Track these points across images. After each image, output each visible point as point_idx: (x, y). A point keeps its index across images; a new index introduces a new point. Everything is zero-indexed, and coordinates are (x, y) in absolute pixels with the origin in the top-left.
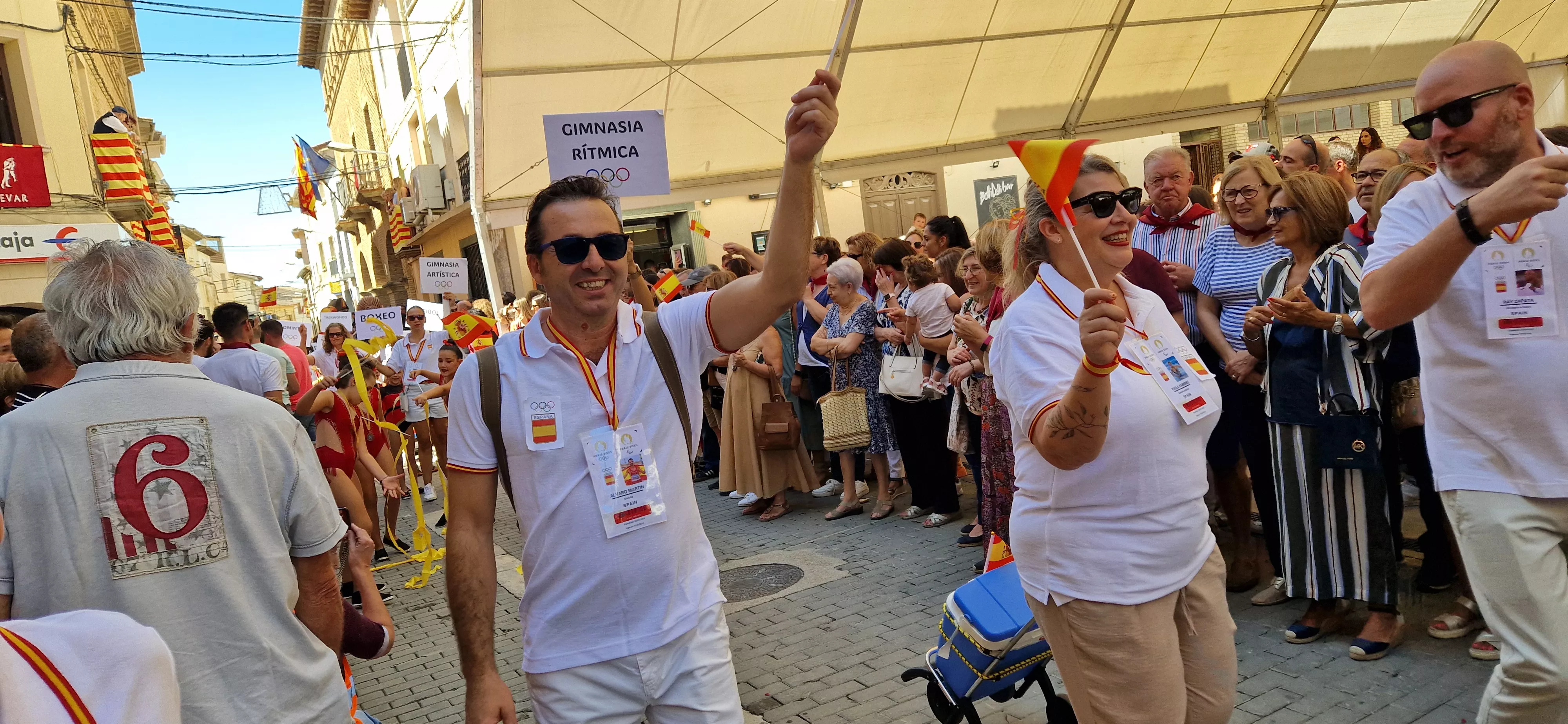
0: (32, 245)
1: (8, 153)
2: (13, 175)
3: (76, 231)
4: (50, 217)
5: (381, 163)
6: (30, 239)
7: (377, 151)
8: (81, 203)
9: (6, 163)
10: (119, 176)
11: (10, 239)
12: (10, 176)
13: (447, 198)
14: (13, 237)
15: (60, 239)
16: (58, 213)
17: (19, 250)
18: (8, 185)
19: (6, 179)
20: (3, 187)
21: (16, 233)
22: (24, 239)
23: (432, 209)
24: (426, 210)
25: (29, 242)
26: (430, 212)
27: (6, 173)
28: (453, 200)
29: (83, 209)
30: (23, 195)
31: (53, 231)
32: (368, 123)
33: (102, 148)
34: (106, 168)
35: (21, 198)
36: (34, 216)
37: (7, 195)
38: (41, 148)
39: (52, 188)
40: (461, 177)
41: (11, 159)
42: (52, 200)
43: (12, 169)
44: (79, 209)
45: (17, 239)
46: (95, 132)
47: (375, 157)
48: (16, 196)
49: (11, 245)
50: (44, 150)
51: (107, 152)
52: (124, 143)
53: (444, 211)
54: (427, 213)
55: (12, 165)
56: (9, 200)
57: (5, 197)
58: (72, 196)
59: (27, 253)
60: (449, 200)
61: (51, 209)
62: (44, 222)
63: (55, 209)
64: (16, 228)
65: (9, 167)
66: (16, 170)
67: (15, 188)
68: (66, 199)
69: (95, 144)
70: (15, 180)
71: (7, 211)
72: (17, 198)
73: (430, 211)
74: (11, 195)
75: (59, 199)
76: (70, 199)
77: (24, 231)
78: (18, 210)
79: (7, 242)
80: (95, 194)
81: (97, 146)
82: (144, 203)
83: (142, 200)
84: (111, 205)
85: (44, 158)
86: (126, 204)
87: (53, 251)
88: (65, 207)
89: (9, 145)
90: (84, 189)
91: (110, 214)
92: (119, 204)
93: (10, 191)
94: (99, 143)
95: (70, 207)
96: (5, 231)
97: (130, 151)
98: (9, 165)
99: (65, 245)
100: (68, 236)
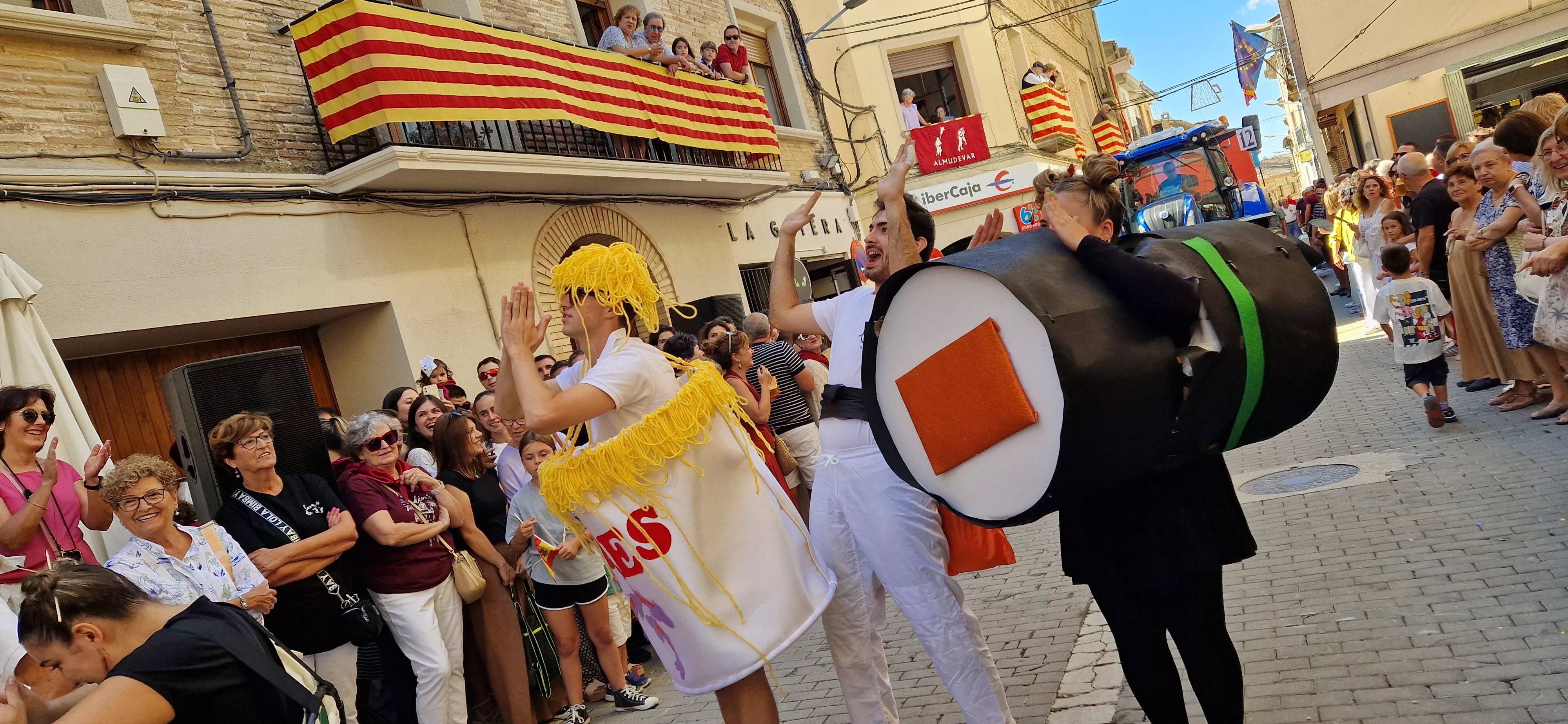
0: (979, 190)
1: (960, 125)
2: (965, 140)
3: (1006, 173)
4: (990, 166)
6: (978, 186)
8: (1011, 150)
9: (959, 133)
10: (1041, 120)
11: (965, 189)
12: (963, 141)
14: (967, 187)
15: (998, 182)
16: (996, 161)
17: (972, 195)
18: (962, 148)
19: (961, 144)
20: (960, 151)
21: (968, 184)
22: (974, 186)
25: (977, 188)
27: (960, 139)
29: (1013, 155)
30: (971, 154)
31: (992, 177)
33: (1029, 100)
34: (1032, 116)
35: (971, 156)
36: (980, 168)
37: (962, 156)
38: (980, 115)
39: (990, 143)
41: (963, 128)
42: (991, 152)
43: (964, 136)
44: (1009, 155)
45: (969, 187)
46: (1023, 88)
48: (968, 155)
49: (966, 193)
50: (982, 116)
51: (1032, 102)
55: (963, 133)
56: (964, 159)
57: (961, 158)
58: (1004, 146)
59: (977, 196)
61: (991, 160)
62: (987, 171)
63: (993, 159)
64: (968, 180)
65: (961, 135)
66: (966, 136)
67: (967, 149)
68: (1001, 150)
69: (1024, 98)
70: (966, 143)
71: (963, 168)
72: (968, 157)
74: (964, 156)
75: (996, 151)
76: (1003, 149)
77: (973, 181)
78: (969, 166)
79: (964, 191)
80: (1021, 141)
81: (1026, 99)
82: (1062, 137)
83: (1060, 135)
84: (1038, 144)
85: (983, 122)
86: (1048, 142)
87: (994, 192)
88: (999, 156)
89: (961, 118)
90: (1013, 138)
91: (1038, 152)
92: (1045, 142)
93: (963, 153)
94: (1026, 96)
95: (1003, 155)
96: (961, 184)
97: (1049, 97)
98: (961, 133)
99: (1002, 186)
100: (1003, 178)
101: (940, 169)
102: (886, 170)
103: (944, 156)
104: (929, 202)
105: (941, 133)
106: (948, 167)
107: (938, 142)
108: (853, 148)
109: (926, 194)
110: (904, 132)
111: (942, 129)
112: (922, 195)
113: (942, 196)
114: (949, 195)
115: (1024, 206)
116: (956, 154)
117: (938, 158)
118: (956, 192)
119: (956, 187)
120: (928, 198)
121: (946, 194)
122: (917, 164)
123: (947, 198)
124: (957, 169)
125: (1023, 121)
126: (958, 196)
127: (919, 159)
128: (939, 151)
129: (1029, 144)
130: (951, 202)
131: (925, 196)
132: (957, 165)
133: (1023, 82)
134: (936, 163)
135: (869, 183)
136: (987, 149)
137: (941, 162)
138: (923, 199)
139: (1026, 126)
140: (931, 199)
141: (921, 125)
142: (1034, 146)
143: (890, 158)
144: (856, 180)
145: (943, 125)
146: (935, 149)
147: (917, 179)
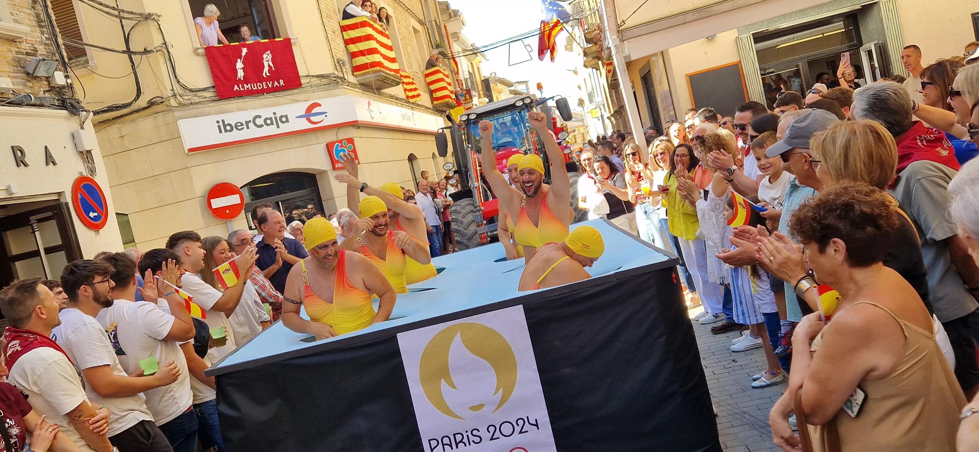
0: (287, 121)
1: (265, 48)
2: (271, 65)
3: (319, 105)
4: (301, 96)
6: (286, 116)
8: (325, 81)
9: (265, 56)
10: (362, 53)
11: (271, 119)
12: (269, 65)
14: (273, 116)
15: (309, 114)
16: (307, 92)
17: (278, 127)
18: (268, 74)
19: (266, 69)
20: (265, 76)
21: (275, 114)
22: (281, 117)
25: (284, 119)
27: (266, 64)
29: (326, 86)
30: (281, 80)
31: (302, 108)
33: (350, 32)
34: (353, 48)
35: (279, 83)
36: (289, 97)
37: (268, 83)
38: (289, 39)
39: (302, 72)
41: (269, 51)
42: (303, 81)
43: (270, 60)
44: (323, 87)
45: (276, 118)
48: (276, 82)
49: (272, 123)
50: (292, 41)
51: (352, 34)
52: (364, 24)
55: (270, 57)
56: (270, 86)
57: (267, 84)
58: (317, 76)
59: (285, 128)
61: (302, 89)
62: (297, 101)
63: (305, 89)
64: (274, 109)
65: (267, 59)
66: (273, 60)
67: (274, 76)
68: (313, 80)
69: (344, 29)
70: (274, 69)
71: (269, 95)
72: (276, 84)
74: (271, 82)
75: (307, 80)
76: (316, 79)
77: (280, 111)
78: (276, 94)
79: (269, 122)
80: (336, 72)
81: (345, 31)
82: (382, 74)
83: (380, 71)
84: (359, 78)
85: (293, 47)
86: (369, 76)
87: (304, 125)
88: (312, 87)
89: (267, 40)
90: (328, 68)
91: (358, 86)
92: (365, 77)
93: (269, 79)
94: (346, 28)
95: (316, 86)
96: (266, 113)
97: (369, 31)
98: (267, 58)
99: (313, 119)
100: (315, 110)
101: (240, 95)
102: (173, 90)
103: (246, 80)
104: (226, 131)
105: (244, 54)
106: (251, 93)
107: (239, 65)
108: (132, 61)
109: (223, 121)
110: (197, 49)
111: (245, 51)
112: (218, 122)
113: (242, 124)
114: (251, 125)
115: (338, 142)
116: (261, 79)
117: (238, 82)
118: (259, 121)
119: (260, 117)
120: (225, 126)
121: (247, 123)
122: (213, 87)
123: (248, 128)
124: (262, 97)
125: (342, 54)
126: (261, 126)
127: (215, 81)
128: (241, 74)
129: (346, 78)
130: (253, 132)
131: (221, 124)
132: (261, 92)
133: (345, 12)
134: (236, 88)
135: (151, 103)
136: (298, 77)
137: (243, 87)
138: (219, 127)
139: (345, 58)
140: (228, 128)
141: (219, 42)
142: (351, 79)
143: (178, 77)
144: (136, 100)
145: (245, 46)
146: (235, 71)
147: (212, 104)
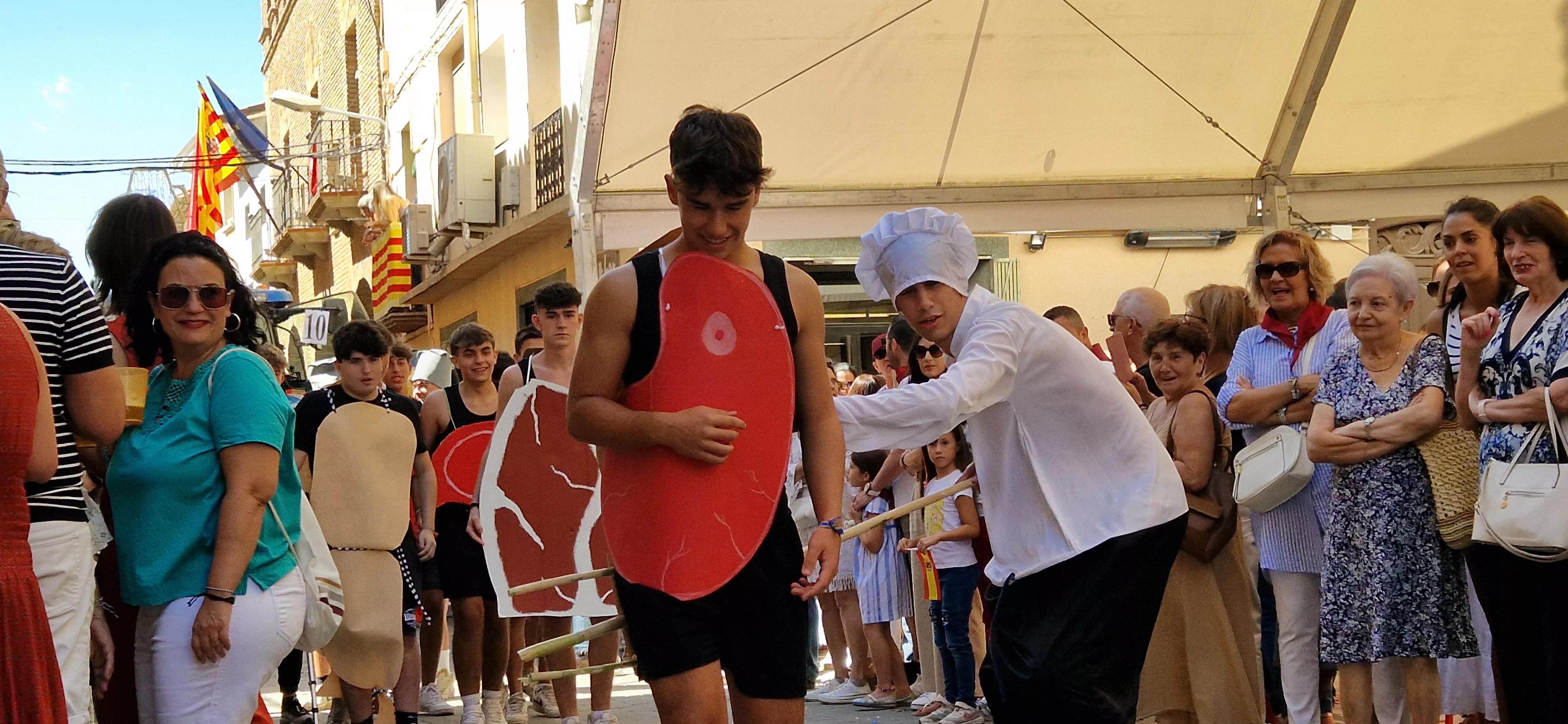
5: (367, 137)
7: (362, 114)
13: (503, 204)
23: (470, 224)
24: (459, 224)
26: (466, 231)
28: (513, 207)
32: (352, 62)
40: (538, 162)
47: (355, 126)
53: (494, 229)
54: (459, 233)
60: (507, 208)
73: (466, 226)
